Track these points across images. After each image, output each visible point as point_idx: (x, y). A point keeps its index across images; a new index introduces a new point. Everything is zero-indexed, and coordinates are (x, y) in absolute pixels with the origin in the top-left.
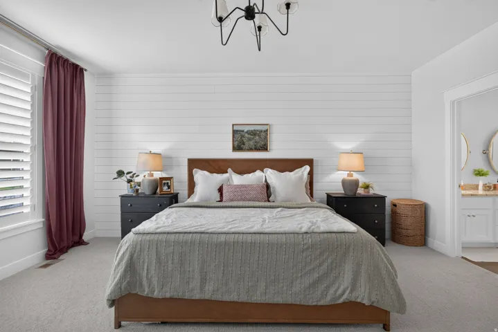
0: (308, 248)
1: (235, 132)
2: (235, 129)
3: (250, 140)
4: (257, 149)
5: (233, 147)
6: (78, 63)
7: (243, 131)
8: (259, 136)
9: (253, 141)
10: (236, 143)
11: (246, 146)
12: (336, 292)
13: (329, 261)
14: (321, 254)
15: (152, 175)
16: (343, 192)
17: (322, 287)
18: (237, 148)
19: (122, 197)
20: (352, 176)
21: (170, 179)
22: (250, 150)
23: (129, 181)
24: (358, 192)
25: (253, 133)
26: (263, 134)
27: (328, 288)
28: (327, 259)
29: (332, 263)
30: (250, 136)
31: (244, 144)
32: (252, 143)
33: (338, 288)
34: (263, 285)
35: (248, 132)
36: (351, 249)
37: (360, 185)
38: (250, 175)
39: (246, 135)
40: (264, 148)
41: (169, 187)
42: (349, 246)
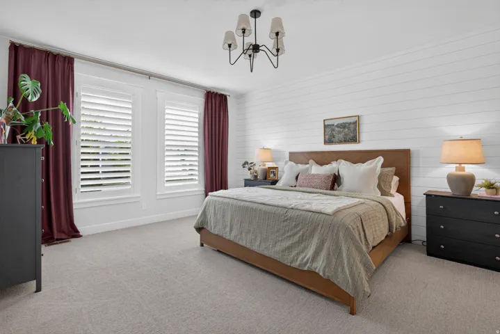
0: (287, 220)
1: (325, 127)
2: (326, 123)
3: (340, 132)
4: (346, 141)
5: (325, 140)
6: (223, 93)
7: (333, 125)
8: (349, 128)
9: (343, 133)
10: (327, 137)
11: (336, 139)
12: (303, 259)
13: (301, 233)
14: (296, 226)
15: (265, 165)
16: (450, 191)
17: (294, 253)
18: (328, 141)
19: (245, 180)
20: (463, 169)
21: (276, 168)
22: (340, 142)
23: (250, 169)
24: (473, 192)
25: (343, 126)
26: (352, 126)
27: (298, 254)
28: (300, 231)
29: (303, 235)
30: (339, 129)
31: (334, 137)
32: (341, 136)
33: (305, 257)
34: (259, 240)
35: (338, 126)
36: (320, 227)
37: (477, 182)
38: (327, 166)
39: (336, 129)
40: (354, 140)
41: (275, 175)
42: (319, 224)
